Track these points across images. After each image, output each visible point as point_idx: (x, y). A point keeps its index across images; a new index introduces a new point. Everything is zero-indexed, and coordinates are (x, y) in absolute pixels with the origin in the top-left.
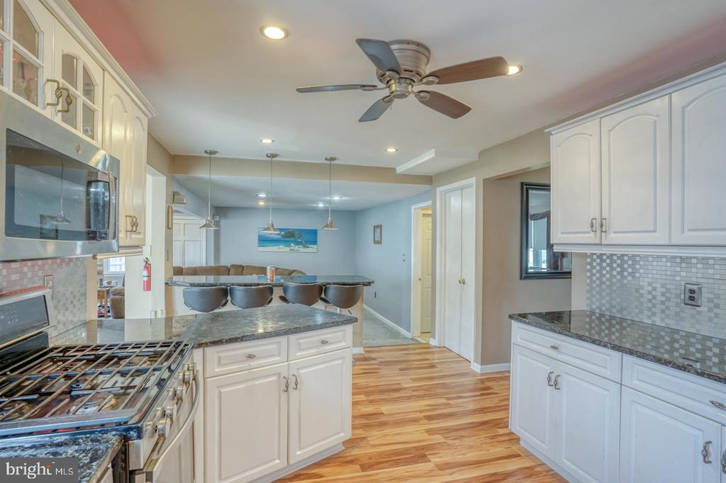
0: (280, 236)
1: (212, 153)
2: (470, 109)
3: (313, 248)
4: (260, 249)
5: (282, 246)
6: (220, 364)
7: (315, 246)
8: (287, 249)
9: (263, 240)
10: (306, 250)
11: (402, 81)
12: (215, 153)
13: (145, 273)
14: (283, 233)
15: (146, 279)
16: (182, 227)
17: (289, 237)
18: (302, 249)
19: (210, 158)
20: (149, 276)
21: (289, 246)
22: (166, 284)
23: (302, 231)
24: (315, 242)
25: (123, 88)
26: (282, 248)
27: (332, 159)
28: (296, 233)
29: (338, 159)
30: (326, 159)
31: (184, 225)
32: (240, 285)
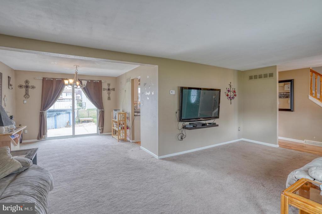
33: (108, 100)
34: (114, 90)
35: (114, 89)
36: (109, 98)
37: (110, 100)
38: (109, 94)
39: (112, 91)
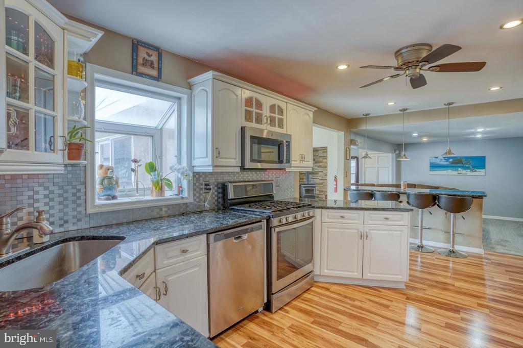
0: (448, 163)
1: (366, 115)
2: (486, 63)
3: (481, 172)
4: (432, 173)
5: (450, 171)
6: (328, 218)
7: (484, 170)
8: (456, 173)
9: (434, 166)
10: (474, 173)
11: (410, 68)
12: (369, 114)
13: (335, 183)
14: (451, 160)
15: (335, 186)
16: (377, 158)
17: (456, 163)
18: (469, 172)
19: (366, 118)
20: (336, 185)
21: (457, 170)
22: (345, 189)
23: (468, 159)
24: (483, 167)
25: (296, 106)
26: (450, 172)
27: (450, 104)
28: (464, 160)
29: (455, 103)
30: (445, 104)
31: (378, 157)
32: (380, 192)
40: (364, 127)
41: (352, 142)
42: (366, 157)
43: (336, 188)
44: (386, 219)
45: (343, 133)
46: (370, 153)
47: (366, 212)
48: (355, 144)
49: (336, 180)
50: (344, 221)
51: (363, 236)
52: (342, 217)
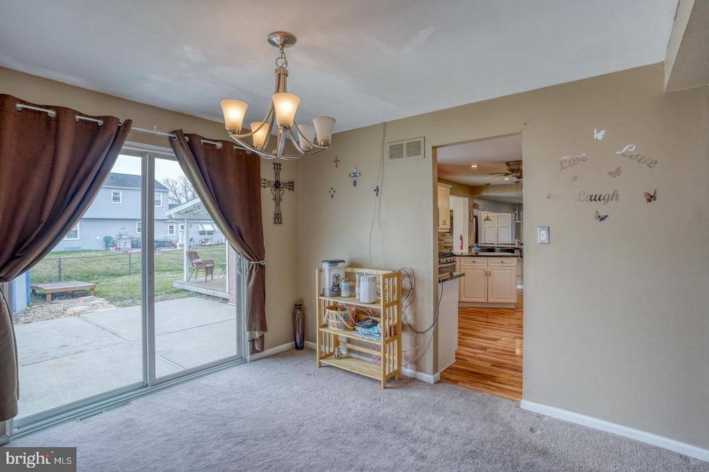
1: (487, 184)
6: (464, 262)
12: (489, 184)
19: (487, 187)
20: (462, 243)
22: (469, 247)
31: (498, 217)
33: (275, 223)
34: (293, 189)
35: (293, 183)
36: (278, 218)
37: (281, 223)
38: (278, 200)
39: (286, 190)
40: (485, 194)
41: (475, 206)
42: (487, 219)
43: (462, 246)
44: (502, 262)
45: (467, 199)
46: (491, 215)
47: (490, 258)
48: (477, 208)
49: (461, 239)
50: (475, 264)
51: (488, 274)
52: (474, 262)
